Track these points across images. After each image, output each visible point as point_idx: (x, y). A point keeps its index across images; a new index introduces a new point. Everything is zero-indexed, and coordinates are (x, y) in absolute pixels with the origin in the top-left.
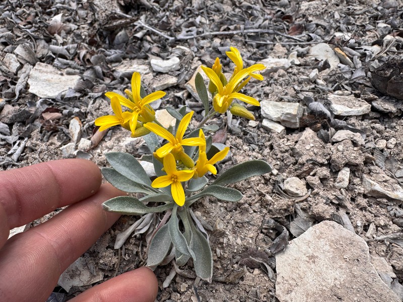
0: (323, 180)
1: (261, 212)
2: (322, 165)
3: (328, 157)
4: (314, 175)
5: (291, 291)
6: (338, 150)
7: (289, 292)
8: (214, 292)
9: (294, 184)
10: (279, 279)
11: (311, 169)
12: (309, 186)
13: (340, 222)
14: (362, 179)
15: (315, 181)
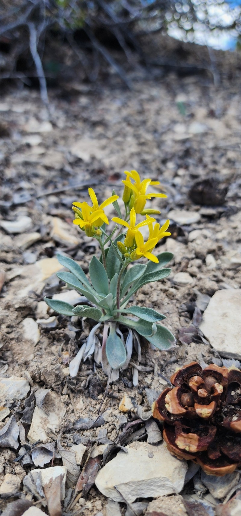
0: (199, 267)
1: (172, 303)
2: (193, 259)
3: (194, 252)
4: (192, 266)
5: (224, 341)
6: (198, 244)
7: (223, 342)
8: (173, 371)
9: (182, 277)
10: (211, 340)
11: (187, 264)
12: (193, 275)
13: (225, 288)
14: (221, 260)
15: (195, 269)
